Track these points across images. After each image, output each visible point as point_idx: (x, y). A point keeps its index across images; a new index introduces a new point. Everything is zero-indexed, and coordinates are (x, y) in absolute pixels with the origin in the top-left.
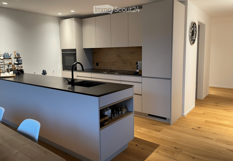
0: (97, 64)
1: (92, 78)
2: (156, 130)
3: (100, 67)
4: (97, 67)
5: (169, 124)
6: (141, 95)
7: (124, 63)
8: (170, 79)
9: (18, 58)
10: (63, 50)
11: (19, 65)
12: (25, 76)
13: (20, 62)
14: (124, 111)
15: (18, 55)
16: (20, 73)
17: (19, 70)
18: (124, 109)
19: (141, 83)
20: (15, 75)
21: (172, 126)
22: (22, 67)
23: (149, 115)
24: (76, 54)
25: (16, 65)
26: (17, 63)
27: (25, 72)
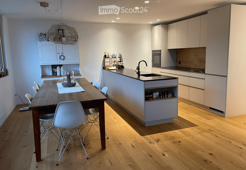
0: (180, 63)
1: (170, 74)
2: (206, 118)
3: (182, 65)
4: (179, 65)
5: (224, 117)
6: (204, 90)
7: (200, 62)
8: (226, 76)
9: (120, 58)
10: (153, 51)
11: (121, 62)
12: (124, 70)
13: (121, 60)
14: (170, 95)
15: (121, 55)
16: (121, 68)
17: (121, 66)
18: (170, 94)
19: (204, 79)
20: (117, 69)
21: (226, 119)
22: (123, 63)
23: (211, 108)
24: (161, 54)
25: (119, 62)
26: (119, 61)
27: (125, 67)
